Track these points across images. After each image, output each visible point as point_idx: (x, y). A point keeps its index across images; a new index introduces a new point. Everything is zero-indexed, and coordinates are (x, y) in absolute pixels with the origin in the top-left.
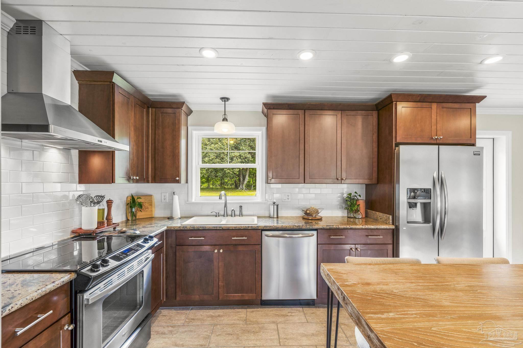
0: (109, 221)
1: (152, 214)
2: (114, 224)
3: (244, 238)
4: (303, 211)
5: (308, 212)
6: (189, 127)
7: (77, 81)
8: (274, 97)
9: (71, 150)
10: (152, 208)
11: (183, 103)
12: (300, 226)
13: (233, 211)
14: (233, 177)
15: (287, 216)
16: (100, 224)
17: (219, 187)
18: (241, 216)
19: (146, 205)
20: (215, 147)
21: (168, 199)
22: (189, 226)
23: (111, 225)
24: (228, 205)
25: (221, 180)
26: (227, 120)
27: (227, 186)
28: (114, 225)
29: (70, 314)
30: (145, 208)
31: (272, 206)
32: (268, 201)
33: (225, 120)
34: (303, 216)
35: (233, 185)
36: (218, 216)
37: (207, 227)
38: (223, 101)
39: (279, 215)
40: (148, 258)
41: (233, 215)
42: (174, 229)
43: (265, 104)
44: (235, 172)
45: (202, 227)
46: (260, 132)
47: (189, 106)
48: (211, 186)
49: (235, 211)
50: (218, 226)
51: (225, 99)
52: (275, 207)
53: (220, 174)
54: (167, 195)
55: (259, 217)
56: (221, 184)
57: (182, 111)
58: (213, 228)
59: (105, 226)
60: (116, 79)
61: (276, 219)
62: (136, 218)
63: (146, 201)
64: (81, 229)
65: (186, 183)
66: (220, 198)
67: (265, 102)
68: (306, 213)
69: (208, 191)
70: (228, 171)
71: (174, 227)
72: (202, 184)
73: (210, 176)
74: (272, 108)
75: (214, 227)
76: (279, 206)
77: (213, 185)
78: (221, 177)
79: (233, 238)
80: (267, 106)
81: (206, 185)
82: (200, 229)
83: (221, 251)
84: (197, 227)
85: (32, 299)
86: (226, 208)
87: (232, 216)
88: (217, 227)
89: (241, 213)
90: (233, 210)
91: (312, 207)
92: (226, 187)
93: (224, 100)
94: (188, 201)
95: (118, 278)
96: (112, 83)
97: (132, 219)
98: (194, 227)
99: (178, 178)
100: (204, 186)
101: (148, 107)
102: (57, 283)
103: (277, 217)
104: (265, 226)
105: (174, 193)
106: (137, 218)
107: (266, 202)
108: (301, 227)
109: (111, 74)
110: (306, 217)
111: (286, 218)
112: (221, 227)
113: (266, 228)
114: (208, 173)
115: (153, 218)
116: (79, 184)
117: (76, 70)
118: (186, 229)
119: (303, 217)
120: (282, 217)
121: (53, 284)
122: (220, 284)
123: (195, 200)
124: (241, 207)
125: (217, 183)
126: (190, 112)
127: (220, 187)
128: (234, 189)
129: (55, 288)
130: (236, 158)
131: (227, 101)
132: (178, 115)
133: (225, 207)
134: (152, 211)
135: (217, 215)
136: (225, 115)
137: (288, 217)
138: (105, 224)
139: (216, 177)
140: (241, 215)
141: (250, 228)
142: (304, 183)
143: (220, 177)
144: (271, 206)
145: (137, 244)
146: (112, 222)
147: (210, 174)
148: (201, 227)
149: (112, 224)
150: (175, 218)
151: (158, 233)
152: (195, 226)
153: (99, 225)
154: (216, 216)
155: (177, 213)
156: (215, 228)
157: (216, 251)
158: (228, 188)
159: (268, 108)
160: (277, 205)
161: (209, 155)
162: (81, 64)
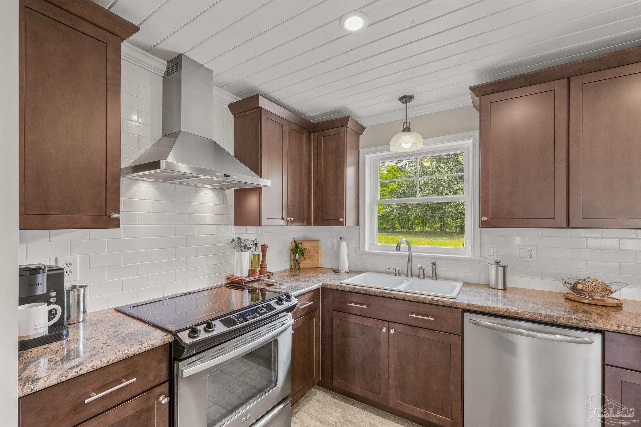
0: (262, 269)
1: (319, 263)
2: (268, 272)
3: (429, 318)
4: (566, 282)
5: (580, 286)
6: (360, 150)
7: (233, 116)
8: (493, 71)
9: (226, 190)
10: (319, 256)
11: (347, 118)
12: (553, 316)
13: (421, 270)
14: (457, 217)
15: (527, 287)
16: (252, 271)
17: (437, 230)
18: (435, 278)
19: (312, 252)
20: (431, 179)
21: (336, 246)
22: (349, 286)
23: (265, 274)
24: (414, 260)
25: (441, 222)
26: (409, 130)
27: (450, 229)
28: (268, 274)
29: (167, 384)
30: (311, 256)
31: (493, 269)
32: (485, 257)
33: (407, 129)
34: (567, 294)
35: (459, 228)
36: (398, 275)
37: (372, 290)
38: (403, 103)
39: (509, 285)
40: (284, 324)
41: (421, 275)
42: (330, 287)
43: (474, 89)
44: (459, 210)
45: (365, 290)
46: (471, 141)
47: (360, 122)
48: (427, 229)
49: (424, 270)
50: (388, 293)
51: (406, 99)
52: (500, 270)
53: (438, 214)
54: (335, 240)
55: (466, 284)
56: (441, 226)
57: (348, 129)
58: (380, 295)
59: (256, 275)
60: (263, 103)
61: (503, 291)
62: (299, 266)
63: (312, 248)
64: (233, 275)
65: (356, 226)
66: (396, 249)
67: (474, 83)
68: (574, 288)
69: (422, 235)
70: (450, 209)
71: (330, 285)
72: (416, 226)
73: (425, 216)
74: (490, 91)
75: (382, 293)
76: (508, 270)
77: (430, 228)
78: (440, 217)
79: (410, 315)
80: (479, 91)
81: (421, 228)
82: (362, 292)
83: (392, 331)
84: (358, 289)
85: (108, 362)
86: (410, 264)
87: (419, 277)
88: (385, 293)
89: (434, 274)
90: (420, 268)
91: (592, 277)
92: (448, 230)
93: (404, 100)
94: (359, 250)
95: (235, 347)
96: (260, 109)
97: (295, 268)
98: (354, 288)
99: (341, 220)
100: (418, 229)
101: (310, 133)
102: (144, 345)
103: (505, 289)
104: (469, 305)
105: (341, 238)
106: (301, 267)
107: (483, 259)
108: (553, 319)
109: (256, 98)
110: (574, 296)
111: (525, 292)
112: (392, 294)
113: (471, 308)
114: (422, 212)
115: (320, 268)
116: (234, 226)
117: (230, 103)
118: (344, 290)
119: (565, 296)
120: (515, 290)
121: (140, 346)
122: (390, 381)
123: (370, 249)
124: (434, 264)
125: (435, 226)
126: (362, 129)
127: (439, 231)
128: (459, 233)
129: (141, 351)
130: (461, 192)
131: (410, 100)
132: (343, 135)
133: (409, 262)
134: (318, 259)
135: (397, 273)
136: (406, 122)
137: (529, 290)
138: (256, 273)
139: (433, 217)
140: (435, 276)
141: (439, 303)
142: (568, 226)
143: (438, 218)
144: (490, 267)
145: (267, 304)
146: (266, 271)
147: (424, 214)
148: (363, 290)
149: (266, 272)
150: (342, 272)
151: (306, 291)
152: (356, 287)
153: (251, 273)
154: (395, 275)
155: (345, 266)
156: (383, 295)
157: (384, 330)
158: (450, 232)
159: (482, 93)
160: (504, 267)
161: (423, 190)
162: (235, 96)
